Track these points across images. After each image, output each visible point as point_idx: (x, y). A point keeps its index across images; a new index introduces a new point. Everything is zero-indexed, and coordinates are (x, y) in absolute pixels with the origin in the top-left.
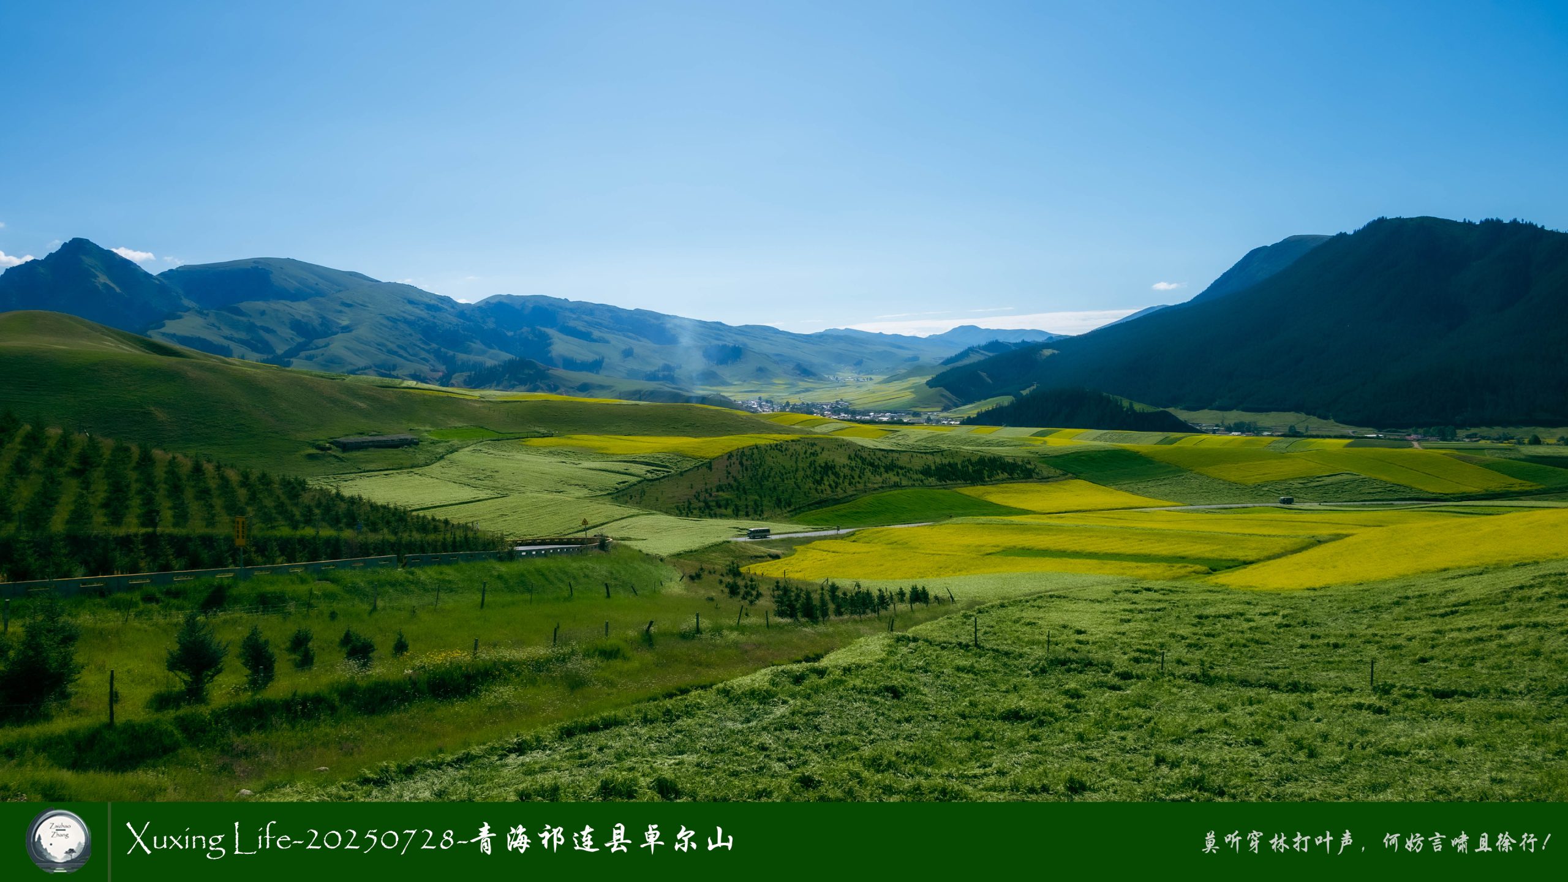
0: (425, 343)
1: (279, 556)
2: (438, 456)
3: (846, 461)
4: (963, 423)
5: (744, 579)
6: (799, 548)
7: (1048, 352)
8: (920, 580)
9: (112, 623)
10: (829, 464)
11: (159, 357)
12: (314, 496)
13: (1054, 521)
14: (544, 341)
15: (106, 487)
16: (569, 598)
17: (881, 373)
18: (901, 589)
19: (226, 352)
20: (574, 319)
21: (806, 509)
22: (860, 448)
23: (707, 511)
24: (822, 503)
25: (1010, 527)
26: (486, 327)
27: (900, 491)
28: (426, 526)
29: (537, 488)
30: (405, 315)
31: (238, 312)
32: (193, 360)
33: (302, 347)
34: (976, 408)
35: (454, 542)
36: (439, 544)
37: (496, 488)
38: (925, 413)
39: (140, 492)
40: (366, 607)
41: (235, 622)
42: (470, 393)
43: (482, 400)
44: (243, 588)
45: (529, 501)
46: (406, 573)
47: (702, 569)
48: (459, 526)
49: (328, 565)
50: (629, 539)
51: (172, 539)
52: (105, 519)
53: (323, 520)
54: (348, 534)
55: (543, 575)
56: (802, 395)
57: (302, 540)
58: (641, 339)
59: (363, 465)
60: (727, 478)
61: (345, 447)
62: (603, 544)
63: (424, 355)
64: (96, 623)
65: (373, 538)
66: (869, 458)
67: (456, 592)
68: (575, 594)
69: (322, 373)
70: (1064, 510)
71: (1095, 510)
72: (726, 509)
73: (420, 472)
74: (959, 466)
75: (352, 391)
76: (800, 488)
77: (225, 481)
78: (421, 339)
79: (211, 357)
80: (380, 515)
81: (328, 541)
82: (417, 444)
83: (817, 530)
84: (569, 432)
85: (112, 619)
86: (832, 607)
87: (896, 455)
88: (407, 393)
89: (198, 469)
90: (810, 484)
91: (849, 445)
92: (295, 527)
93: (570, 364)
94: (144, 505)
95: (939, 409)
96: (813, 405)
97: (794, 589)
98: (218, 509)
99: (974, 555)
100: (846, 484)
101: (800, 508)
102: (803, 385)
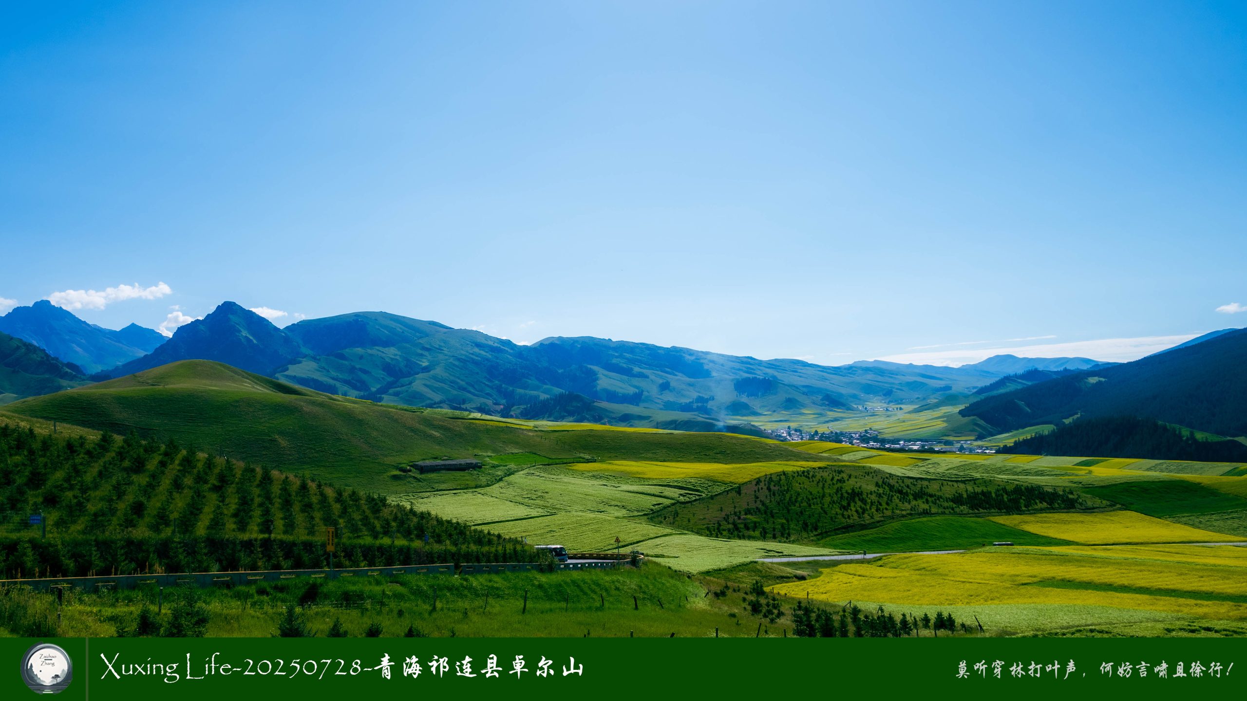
0: (489, 380)
1: (362, 561)
2: (498, 478)
3: (873, 488)
4: (999, 451)
5: (767, 597)
6: (825, 571)
7: (1093, 380)
8: (948, 607)
9: (234, 610)
10: (856, 491)
11: (283, 395)
12: (392, 511)
13: (1100, 553)
14: (592, 376)
15: (237, 501)
16: (600, 608)
17: (912, 403)
18: (926, 615)
19: (333, 390)
20: (617, 357)
21: (833, 533)
22: (888, 476)
23: (736, 533)
24: (848, 528)
25: (1048, 557)
26: (540, 366)
27: (929, 519)
28: (481, 539)
29: (581, 508)
30: (474, 357)
31: (342, 357)
32: (307, 397)
33: (390, 385)
34: (1013, 437)
35: (505, 554)
36: (492, 555)
37: (547, 507)
38: (958, 442)
39: (261, 505)
40: (427, 607)
41: (325, 614)
42: (526, 424)
43: (535, 430)
44: (331, 586)
45: (574, 520)
46: (461, 579)
47: (727, 587)
48: (510, 540)
49: (400, 570)
50: (663, 556)
51: (282, 543)
52: (233, 526)
53: (398, 531)
54: (417, 544)
55: (578, 586)
56: (831, 425)
57: (380, 548)
58: (677, 373)
59: (437, 485)
60: (756, 502)
61: (423, 470)
62: (634, 560)
63: (488, 390)
64: (223, 610)
65: (437, 548)
66: (897, 485)
67: (503, 598)
68: (607, 604)
69: (405, 407)
70: (1112, 542)
71: (1148, 543)
72: (754, 531)
73: (482, 492)
74: (994, 495)
75: (429, 422)
76: (826, 513)
77: (324, 497)
78: (485, 377)
79: (321, 395)
80: (444, 528)
81: (401, 550)
82: (480, 467)
83: (843, 554)
84: (610, 458)
85: (234, 607)
86: (852, 628)
87: (925, 483)
88: (473, 423)
89: (304, 487)
90: (837, 509)
91: (877, 472)
92: (376, 537)
93: (613, 397)
94: (263, 515)
95: (973, 438)
96: (842, 434)
97: (816, 610)
98: (317, 520)
99: (1008, 585)
100: (873, 510)
101: (826, 532)
102: (831, 414)
